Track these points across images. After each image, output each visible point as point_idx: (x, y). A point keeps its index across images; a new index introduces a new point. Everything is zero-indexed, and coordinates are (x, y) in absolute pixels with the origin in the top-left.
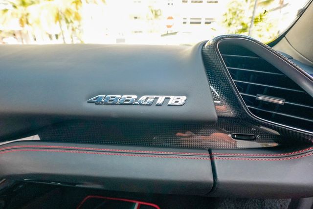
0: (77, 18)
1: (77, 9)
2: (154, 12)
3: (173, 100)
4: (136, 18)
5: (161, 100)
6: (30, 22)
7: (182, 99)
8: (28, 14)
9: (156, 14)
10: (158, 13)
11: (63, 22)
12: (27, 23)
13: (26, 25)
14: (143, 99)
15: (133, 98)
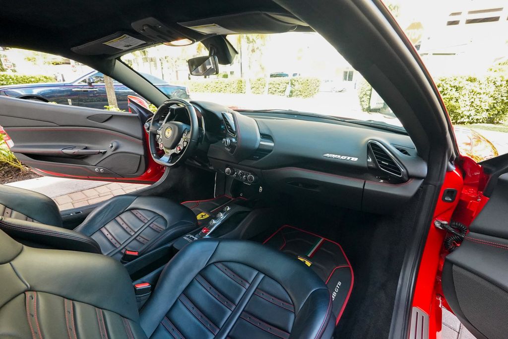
3: (353, 159)
14: (342, 157)
15: (339, 156)
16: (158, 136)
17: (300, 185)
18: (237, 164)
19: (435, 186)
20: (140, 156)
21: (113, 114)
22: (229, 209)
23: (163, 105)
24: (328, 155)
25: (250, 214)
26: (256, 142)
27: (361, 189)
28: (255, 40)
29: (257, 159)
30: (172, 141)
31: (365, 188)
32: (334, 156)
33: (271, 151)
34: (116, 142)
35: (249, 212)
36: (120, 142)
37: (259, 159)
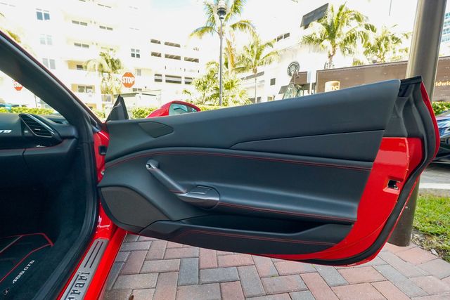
2: (110, 63)
4: (79, 67)
9: (113, 66)
10: (117, 65)
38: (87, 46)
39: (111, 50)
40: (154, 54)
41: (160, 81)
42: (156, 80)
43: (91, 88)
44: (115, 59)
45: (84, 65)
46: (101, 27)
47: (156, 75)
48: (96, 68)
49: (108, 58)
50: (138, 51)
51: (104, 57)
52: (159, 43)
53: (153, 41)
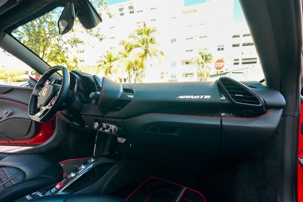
0: (142, 66)
1: (142, 60)
2: (204, 58)
3: (206, 97)
4: (187, 63)
5: (202, 97)
6: (111, 71)
7: (209, 97)
8: (111, 67)
9: (206, 59)
10: (209, 58)
11: (132, 70)
12: (110, 72)
13: (109, 74)
14: (195, 97)
15: (192, 97)
16: (38, 97)
17: (158, 130)
18: (103, 117)
19: (294, 117)
20: (31, 121)
21: (13, 87)
22: (92, 160)
23: (47, 72)
24: (182, 97)
25: (115, 166)
26: (118, 94)
27: (219, 125)
28: (138, 69)
29: (119, 110)
30: (46, 98)
31: (223, 124)
32: (187, 97)
33: (131, 101)
34: (11, 109)
35: (114, 164)
36: (16, 110)
37: (121, 109)
38: (192, 50)
39: (206, 49)
40: (234, 46)
41: (238, 64)
42: (235, 64)
43: (192, 74)
44: (207, 54)
45: (189, 61)
46: (200, 37)
47: (235, 60)
48: (196, 62)
49: (203, 55)
50: (223, 46)
51: (200, 55)
52: (239, 36)
53: (234, 37)
